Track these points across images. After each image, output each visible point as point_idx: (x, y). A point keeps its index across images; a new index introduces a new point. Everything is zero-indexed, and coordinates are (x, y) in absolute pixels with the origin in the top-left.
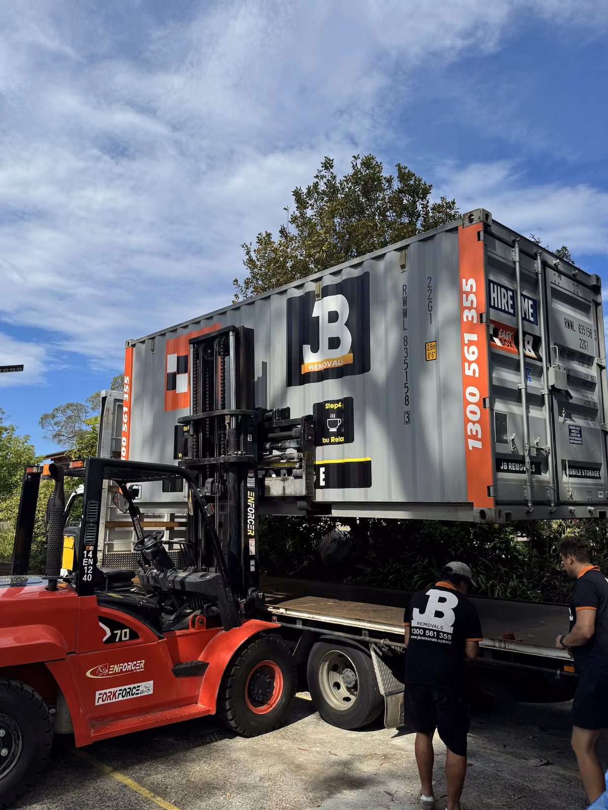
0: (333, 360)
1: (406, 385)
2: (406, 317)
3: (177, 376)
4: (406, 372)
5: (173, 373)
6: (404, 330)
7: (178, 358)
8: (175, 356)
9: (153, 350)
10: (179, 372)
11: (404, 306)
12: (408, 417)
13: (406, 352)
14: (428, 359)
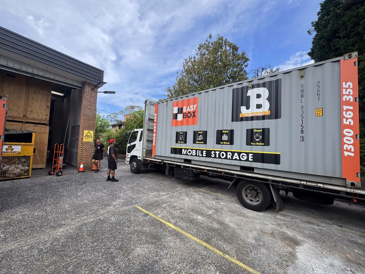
0: (258, 113)
1: (302, 125)
2: (303, 98)
3: (178, 115)
4: (302, 120)
5: (176, 114)
6: (301, 103)
7: (178, 108)
8: (177, 107)
9: (167, 105)
10: (178, 113)
11: (302, 93)
12: (303, 138)
13: (303, 112)
14: (316, 115)
